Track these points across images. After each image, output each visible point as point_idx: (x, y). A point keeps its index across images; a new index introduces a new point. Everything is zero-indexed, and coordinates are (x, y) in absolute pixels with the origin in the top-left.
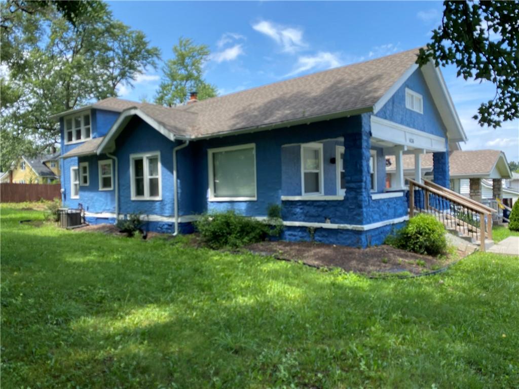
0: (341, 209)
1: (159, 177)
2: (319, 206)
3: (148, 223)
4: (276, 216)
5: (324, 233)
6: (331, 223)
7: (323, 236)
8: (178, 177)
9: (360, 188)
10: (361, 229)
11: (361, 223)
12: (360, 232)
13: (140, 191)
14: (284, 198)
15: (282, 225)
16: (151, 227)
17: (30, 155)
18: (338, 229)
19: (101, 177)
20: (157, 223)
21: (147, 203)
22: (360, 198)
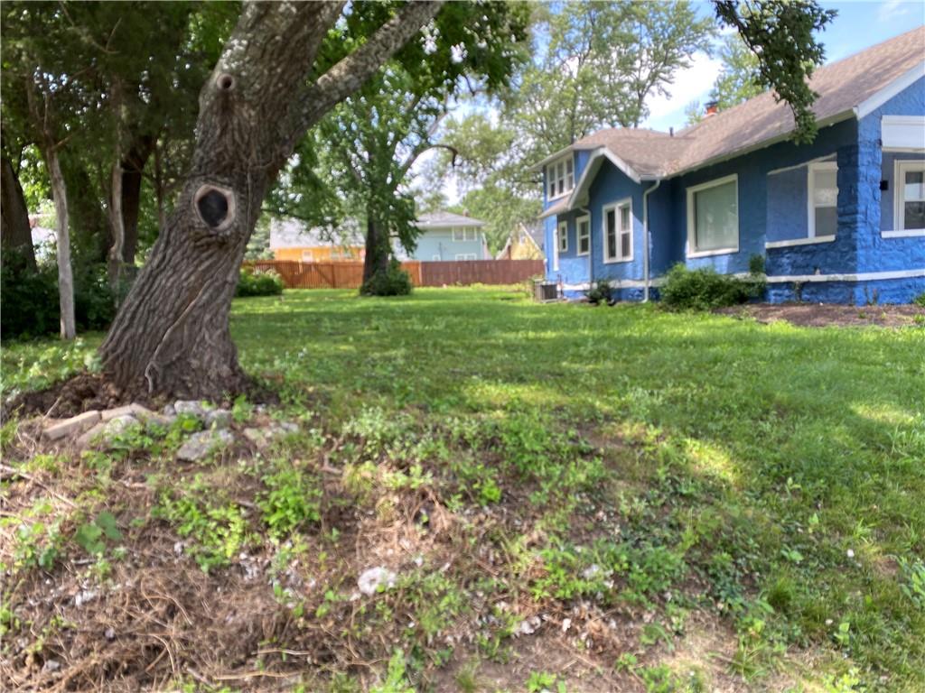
0: (832, 253)
1: (631, 231)
2: (807, 253)
3: (620, 291)
4: (758, 270)
5: (814, 289)
6: (821, 273)
7: (812, 293)
8: (649, 229)
9: (855, 222)
10: (853, 279)
11: (853, 270)
12: (853, 284)
13: (612, 253)
14: (768, 245)
15: (764, 283)
16: (623, 296)
17: (528, 222)
18: (828, 282)
19: (579, 238)
20: (628, 289)
21: (618, 266)
22: (855, 235)
